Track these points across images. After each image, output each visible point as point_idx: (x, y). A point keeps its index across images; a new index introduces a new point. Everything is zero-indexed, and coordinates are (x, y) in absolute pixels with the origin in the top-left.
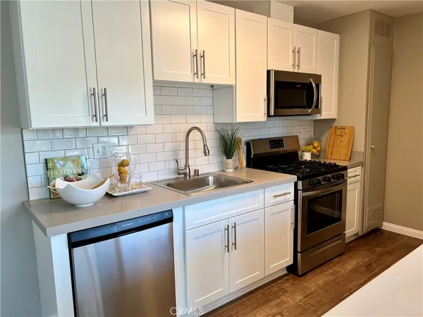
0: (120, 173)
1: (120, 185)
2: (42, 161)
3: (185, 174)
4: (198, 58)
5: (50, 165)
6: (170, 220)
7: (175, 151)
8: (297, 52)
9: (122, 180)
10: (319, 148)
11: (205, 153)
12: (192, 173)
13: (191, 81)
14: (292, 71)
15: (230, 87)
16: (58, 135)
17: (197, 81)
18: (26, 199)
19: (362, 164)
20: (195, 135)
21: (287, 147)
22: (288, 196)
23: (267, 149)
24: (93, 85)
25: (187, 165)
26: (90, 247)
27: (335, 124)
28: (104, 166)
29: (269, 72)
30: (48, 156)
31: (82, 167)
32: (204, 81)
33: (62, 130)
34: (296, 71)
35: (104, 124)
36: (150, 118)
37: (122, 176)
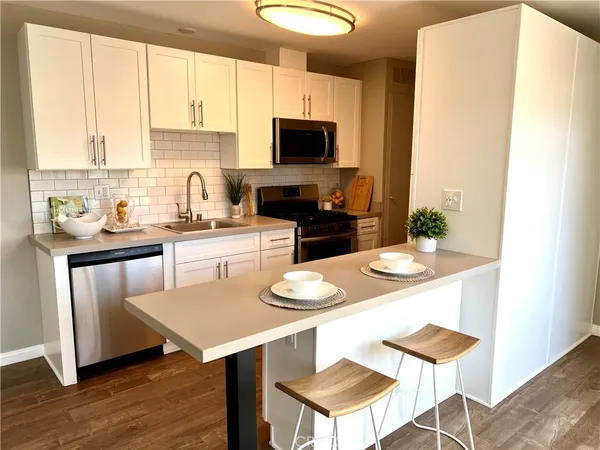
0: (119, 213)
1: (118, 224)
2: (46, 199)
3: (187, 218)
4: (196, 107)
5: (53, 203)
6: (160, 253)
7: (178, 195)
8: (307, 100)
9: (121, 219)
10: (342, 198)
11: (204, 197)
12: (195, 218)
13: (189, 129)
14: (302, 118)
15: (233, 135)
16: (62, 176)
17: (195, 128)
18: (30, 233)
19: (379, 215)
20: (195, 180)
21: (303, 196)
22: (287, 241)
23: (280, 197)
24: (92, 133)
25: (189, 209)
26: (90, 268)
27: (359, 174)
28: (105, 206)
29: (274, 120)
30: (52, 195)
31: (83, 206)
32: (202, 129)
33: (65, 172)
34: (307, 118)
35: (103, 167)
36: (147, 163)
37: (121, 216)
